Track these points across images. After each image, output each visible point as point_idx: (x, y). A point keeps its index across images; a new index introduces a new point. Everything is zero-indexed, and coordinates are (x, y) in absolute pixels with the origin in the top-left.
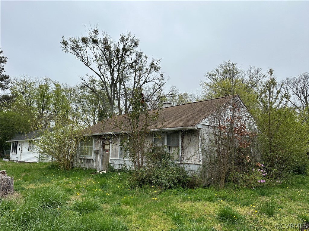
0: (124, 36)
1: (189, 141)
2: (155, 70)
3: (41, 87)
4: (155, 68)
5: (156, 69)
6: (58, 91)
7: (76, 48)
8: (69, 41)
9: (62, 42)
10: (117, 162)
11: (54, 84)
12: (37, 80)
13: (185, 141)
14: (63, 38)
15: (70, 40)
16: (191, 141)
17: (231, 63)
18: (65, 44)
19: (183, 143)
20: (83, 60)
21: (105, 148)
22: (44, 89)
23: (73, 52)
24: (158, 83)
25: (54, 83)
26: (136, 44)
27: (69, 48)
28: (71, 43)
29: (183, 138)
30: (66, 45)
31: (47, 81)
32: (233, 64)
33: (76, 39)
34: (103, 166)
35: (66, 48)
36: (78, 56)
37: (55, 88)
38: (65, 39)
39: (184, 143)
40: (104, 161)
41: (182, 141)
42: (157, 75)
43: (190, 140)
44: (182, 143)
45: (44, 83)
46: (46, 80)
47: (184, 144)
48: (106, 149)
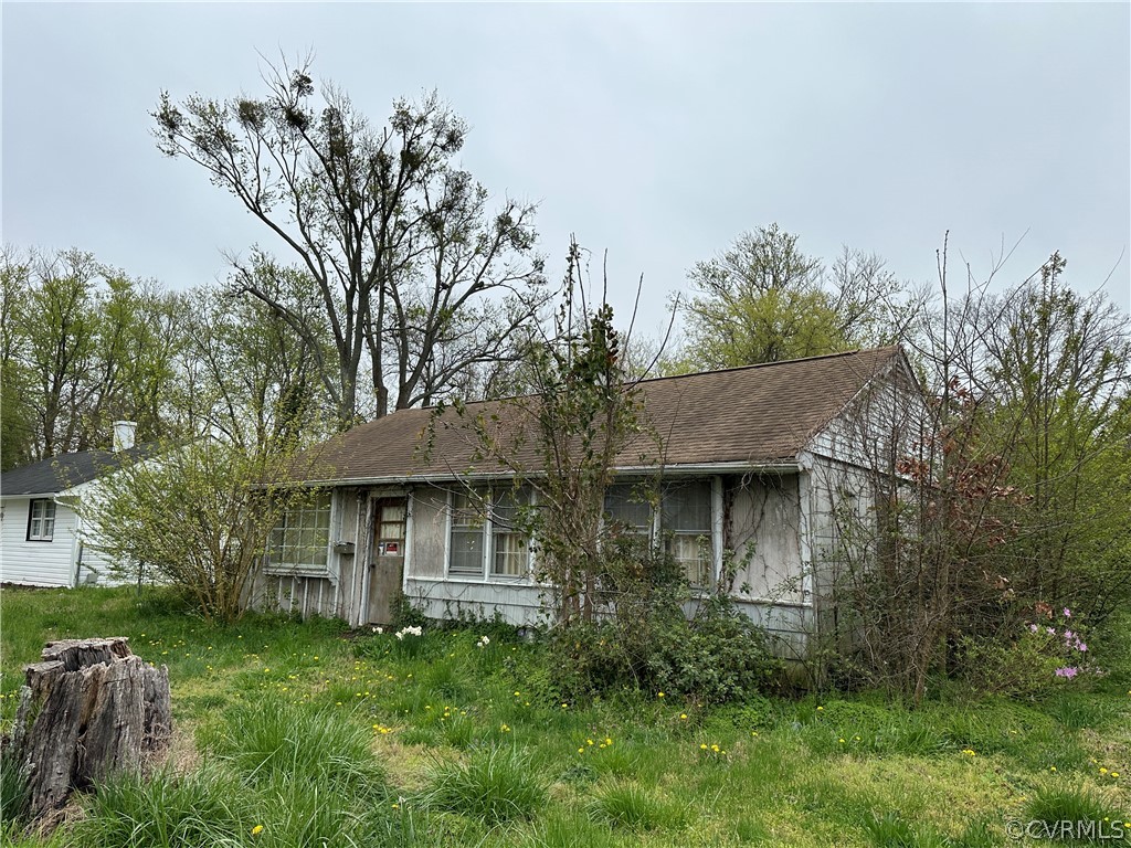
0: (406, 106)
1: (758, 518)
2: (513, 244)
3: (51, 288)
4: (515, 238)
5: (520, 241)
6: (121, 308)
7: (214, 141)
8: (185, 113)
9: (158, 114)
10: (436, 592)
11: (105, 279)
12: (37, 258)
13: (741, 516)
14: (165, 98)
15: (193, 109)
16: (767, 516)
17: (781, 233)
18: (170, 121)
19: (731, 522)
20: (239, 191)
21: (383, 537)
22: (63, 295)
23: (202, 156)
24: (524, 294)
25: (104, 275)
26: (454, 140)
27: (185, 141)
28: (195, 120)
29: (731, 504)
30: (172, 125)
31: (81, 266)
32: (786, 235)
33: (214, 105)
34: (373, 606)
35: (171, 137)
36: (221, 174)
37: (110, 295)
38: (173, 104)
39: (735, 525)
40: (379, 586)
41: (726, 516)
42: (522, 261)
43: (763, 514)
44: (725, 525)
45: (64, 272)
46: (75, 260)
47: (736, 529)
48: (387, 540)
